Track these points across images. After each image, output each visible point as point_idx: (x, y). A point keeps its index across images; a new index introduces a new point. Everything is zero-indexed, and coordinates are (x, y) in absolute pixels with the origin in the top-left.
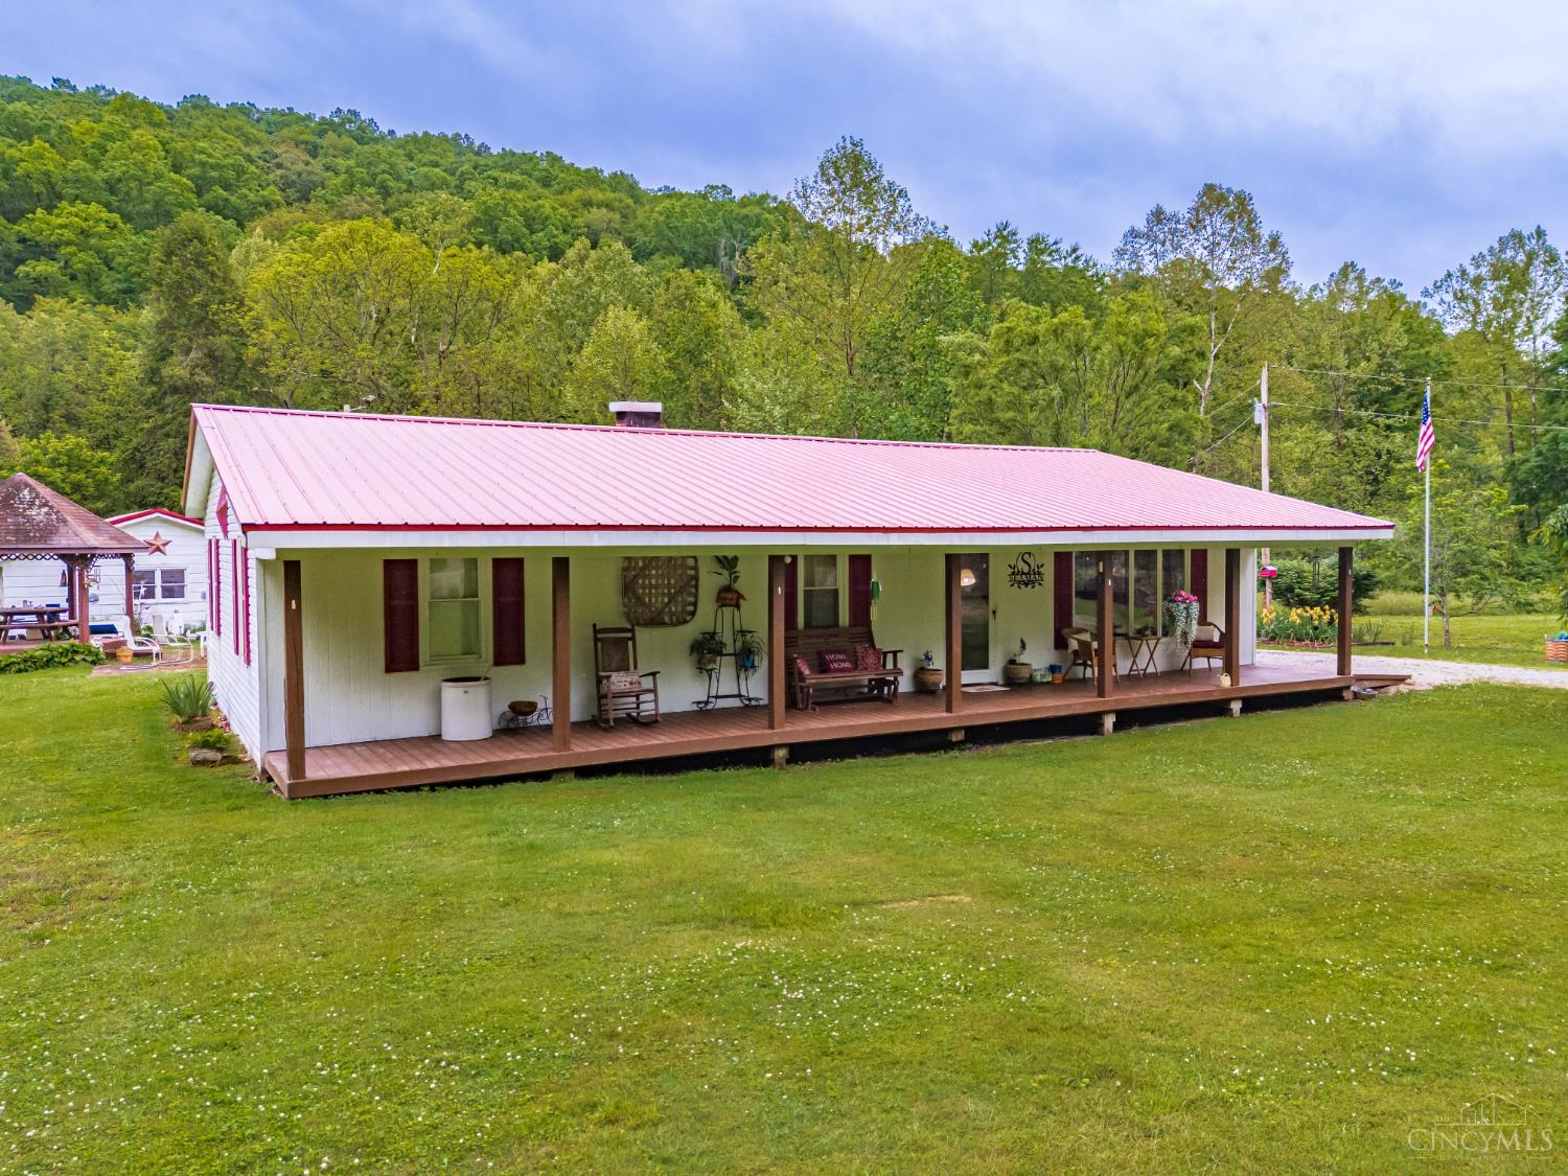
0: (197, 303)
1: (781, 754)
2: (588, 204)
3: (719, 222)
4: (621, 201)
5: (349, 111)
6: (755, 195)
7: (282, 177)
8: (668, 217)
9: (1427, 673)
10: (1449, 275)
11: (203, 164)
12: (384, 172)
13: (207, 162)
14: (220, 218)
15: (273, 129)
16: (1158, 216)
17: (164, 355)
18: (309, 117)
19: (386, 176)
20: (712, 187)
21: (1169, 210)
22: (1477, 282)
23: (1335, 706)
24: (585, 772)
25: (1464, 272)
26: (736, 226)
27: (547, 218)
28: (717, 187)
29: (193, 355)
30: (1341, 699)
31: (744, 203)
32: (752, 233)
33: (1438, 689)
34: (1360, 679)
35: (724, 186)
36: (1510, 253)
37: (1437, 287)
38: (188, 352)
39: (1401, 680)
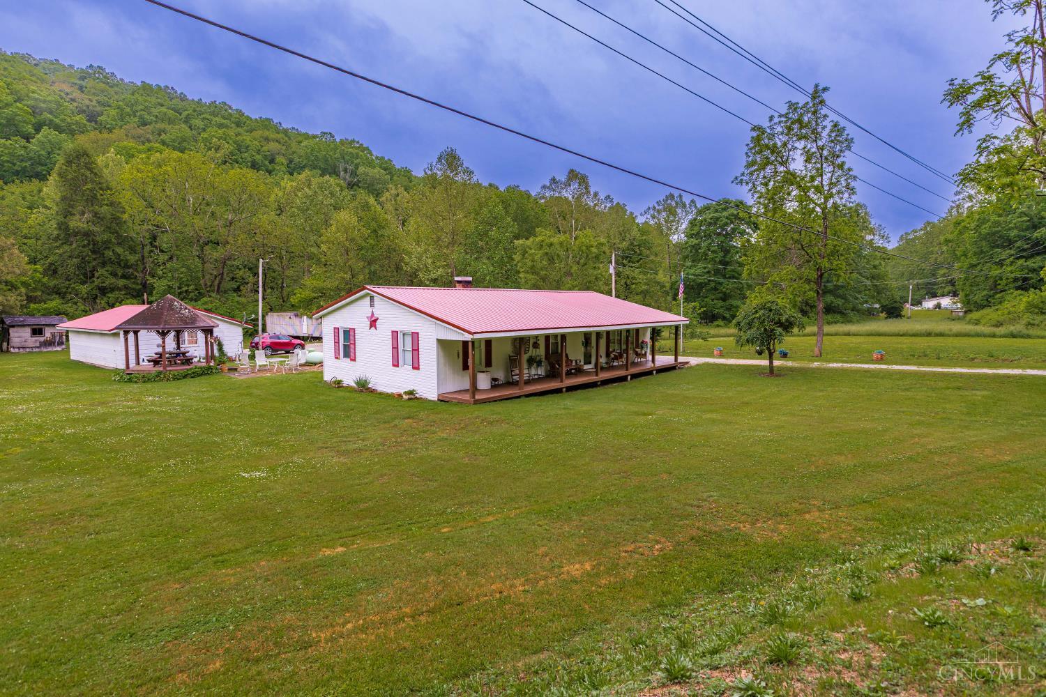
0: (88, 189)
1: (564, 390)
2: (267, 139)
3: (338, 155)
4: (283, 139)
5: (98, 66)
6: (347, 140)
7: (77, 107)
8: (312, 150)
9: (694, 361)
10: (649, 208)
11: (36, 99)
12: (141, 110)
13: (38, 99)
14: (57, 133)
15: (47, 72)
16: (553, 180)
17: (67, 214)
18: (71, 66)
19: (143, 113)
20: (324, 133)
21: (557, 178)
22: (659, 212)
23: (675, 371)
24: (528, 396)
25: (654, 207)
26: (347, 158)
27: (248, 146)
28: (327, 133)
29: (86, 215)
30: (676, 369)
31: (342, 142)
32: (355, 162)
33: (697, 365)
34: (680, 363)
35: (330, 133)
36: (669, 201)
37: (645, 213)
38: (83, 213)
39: (687, 363)
